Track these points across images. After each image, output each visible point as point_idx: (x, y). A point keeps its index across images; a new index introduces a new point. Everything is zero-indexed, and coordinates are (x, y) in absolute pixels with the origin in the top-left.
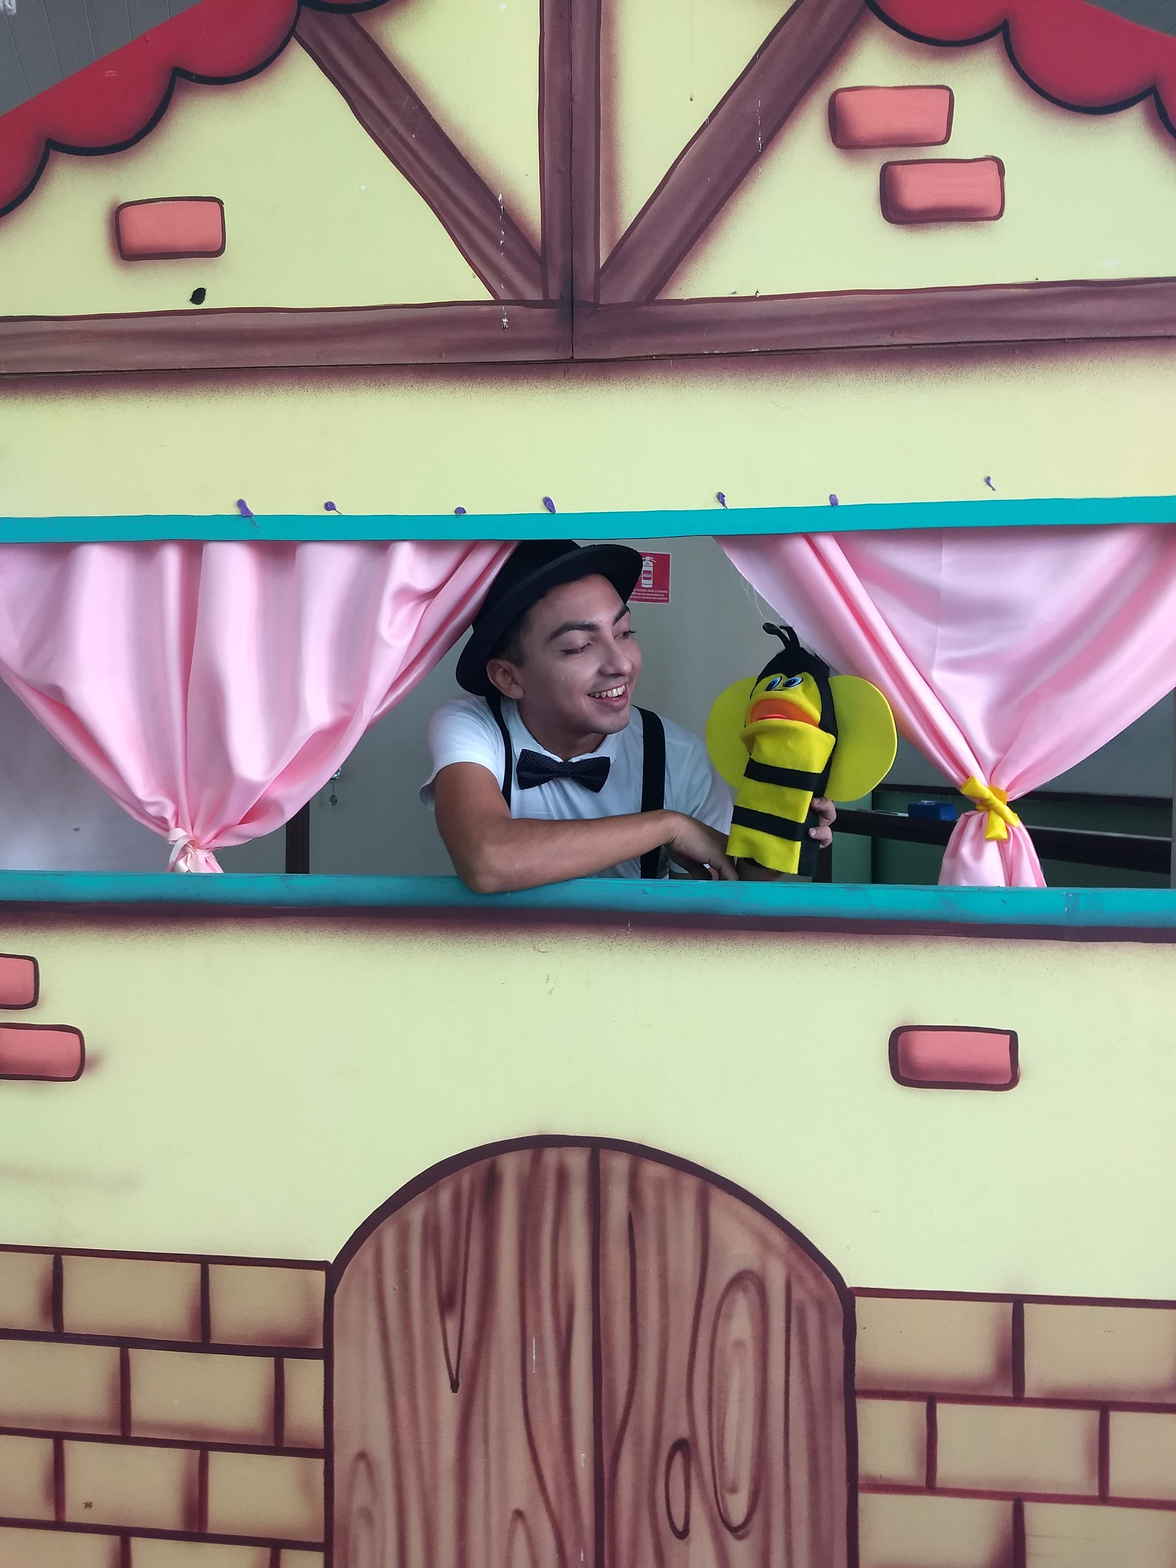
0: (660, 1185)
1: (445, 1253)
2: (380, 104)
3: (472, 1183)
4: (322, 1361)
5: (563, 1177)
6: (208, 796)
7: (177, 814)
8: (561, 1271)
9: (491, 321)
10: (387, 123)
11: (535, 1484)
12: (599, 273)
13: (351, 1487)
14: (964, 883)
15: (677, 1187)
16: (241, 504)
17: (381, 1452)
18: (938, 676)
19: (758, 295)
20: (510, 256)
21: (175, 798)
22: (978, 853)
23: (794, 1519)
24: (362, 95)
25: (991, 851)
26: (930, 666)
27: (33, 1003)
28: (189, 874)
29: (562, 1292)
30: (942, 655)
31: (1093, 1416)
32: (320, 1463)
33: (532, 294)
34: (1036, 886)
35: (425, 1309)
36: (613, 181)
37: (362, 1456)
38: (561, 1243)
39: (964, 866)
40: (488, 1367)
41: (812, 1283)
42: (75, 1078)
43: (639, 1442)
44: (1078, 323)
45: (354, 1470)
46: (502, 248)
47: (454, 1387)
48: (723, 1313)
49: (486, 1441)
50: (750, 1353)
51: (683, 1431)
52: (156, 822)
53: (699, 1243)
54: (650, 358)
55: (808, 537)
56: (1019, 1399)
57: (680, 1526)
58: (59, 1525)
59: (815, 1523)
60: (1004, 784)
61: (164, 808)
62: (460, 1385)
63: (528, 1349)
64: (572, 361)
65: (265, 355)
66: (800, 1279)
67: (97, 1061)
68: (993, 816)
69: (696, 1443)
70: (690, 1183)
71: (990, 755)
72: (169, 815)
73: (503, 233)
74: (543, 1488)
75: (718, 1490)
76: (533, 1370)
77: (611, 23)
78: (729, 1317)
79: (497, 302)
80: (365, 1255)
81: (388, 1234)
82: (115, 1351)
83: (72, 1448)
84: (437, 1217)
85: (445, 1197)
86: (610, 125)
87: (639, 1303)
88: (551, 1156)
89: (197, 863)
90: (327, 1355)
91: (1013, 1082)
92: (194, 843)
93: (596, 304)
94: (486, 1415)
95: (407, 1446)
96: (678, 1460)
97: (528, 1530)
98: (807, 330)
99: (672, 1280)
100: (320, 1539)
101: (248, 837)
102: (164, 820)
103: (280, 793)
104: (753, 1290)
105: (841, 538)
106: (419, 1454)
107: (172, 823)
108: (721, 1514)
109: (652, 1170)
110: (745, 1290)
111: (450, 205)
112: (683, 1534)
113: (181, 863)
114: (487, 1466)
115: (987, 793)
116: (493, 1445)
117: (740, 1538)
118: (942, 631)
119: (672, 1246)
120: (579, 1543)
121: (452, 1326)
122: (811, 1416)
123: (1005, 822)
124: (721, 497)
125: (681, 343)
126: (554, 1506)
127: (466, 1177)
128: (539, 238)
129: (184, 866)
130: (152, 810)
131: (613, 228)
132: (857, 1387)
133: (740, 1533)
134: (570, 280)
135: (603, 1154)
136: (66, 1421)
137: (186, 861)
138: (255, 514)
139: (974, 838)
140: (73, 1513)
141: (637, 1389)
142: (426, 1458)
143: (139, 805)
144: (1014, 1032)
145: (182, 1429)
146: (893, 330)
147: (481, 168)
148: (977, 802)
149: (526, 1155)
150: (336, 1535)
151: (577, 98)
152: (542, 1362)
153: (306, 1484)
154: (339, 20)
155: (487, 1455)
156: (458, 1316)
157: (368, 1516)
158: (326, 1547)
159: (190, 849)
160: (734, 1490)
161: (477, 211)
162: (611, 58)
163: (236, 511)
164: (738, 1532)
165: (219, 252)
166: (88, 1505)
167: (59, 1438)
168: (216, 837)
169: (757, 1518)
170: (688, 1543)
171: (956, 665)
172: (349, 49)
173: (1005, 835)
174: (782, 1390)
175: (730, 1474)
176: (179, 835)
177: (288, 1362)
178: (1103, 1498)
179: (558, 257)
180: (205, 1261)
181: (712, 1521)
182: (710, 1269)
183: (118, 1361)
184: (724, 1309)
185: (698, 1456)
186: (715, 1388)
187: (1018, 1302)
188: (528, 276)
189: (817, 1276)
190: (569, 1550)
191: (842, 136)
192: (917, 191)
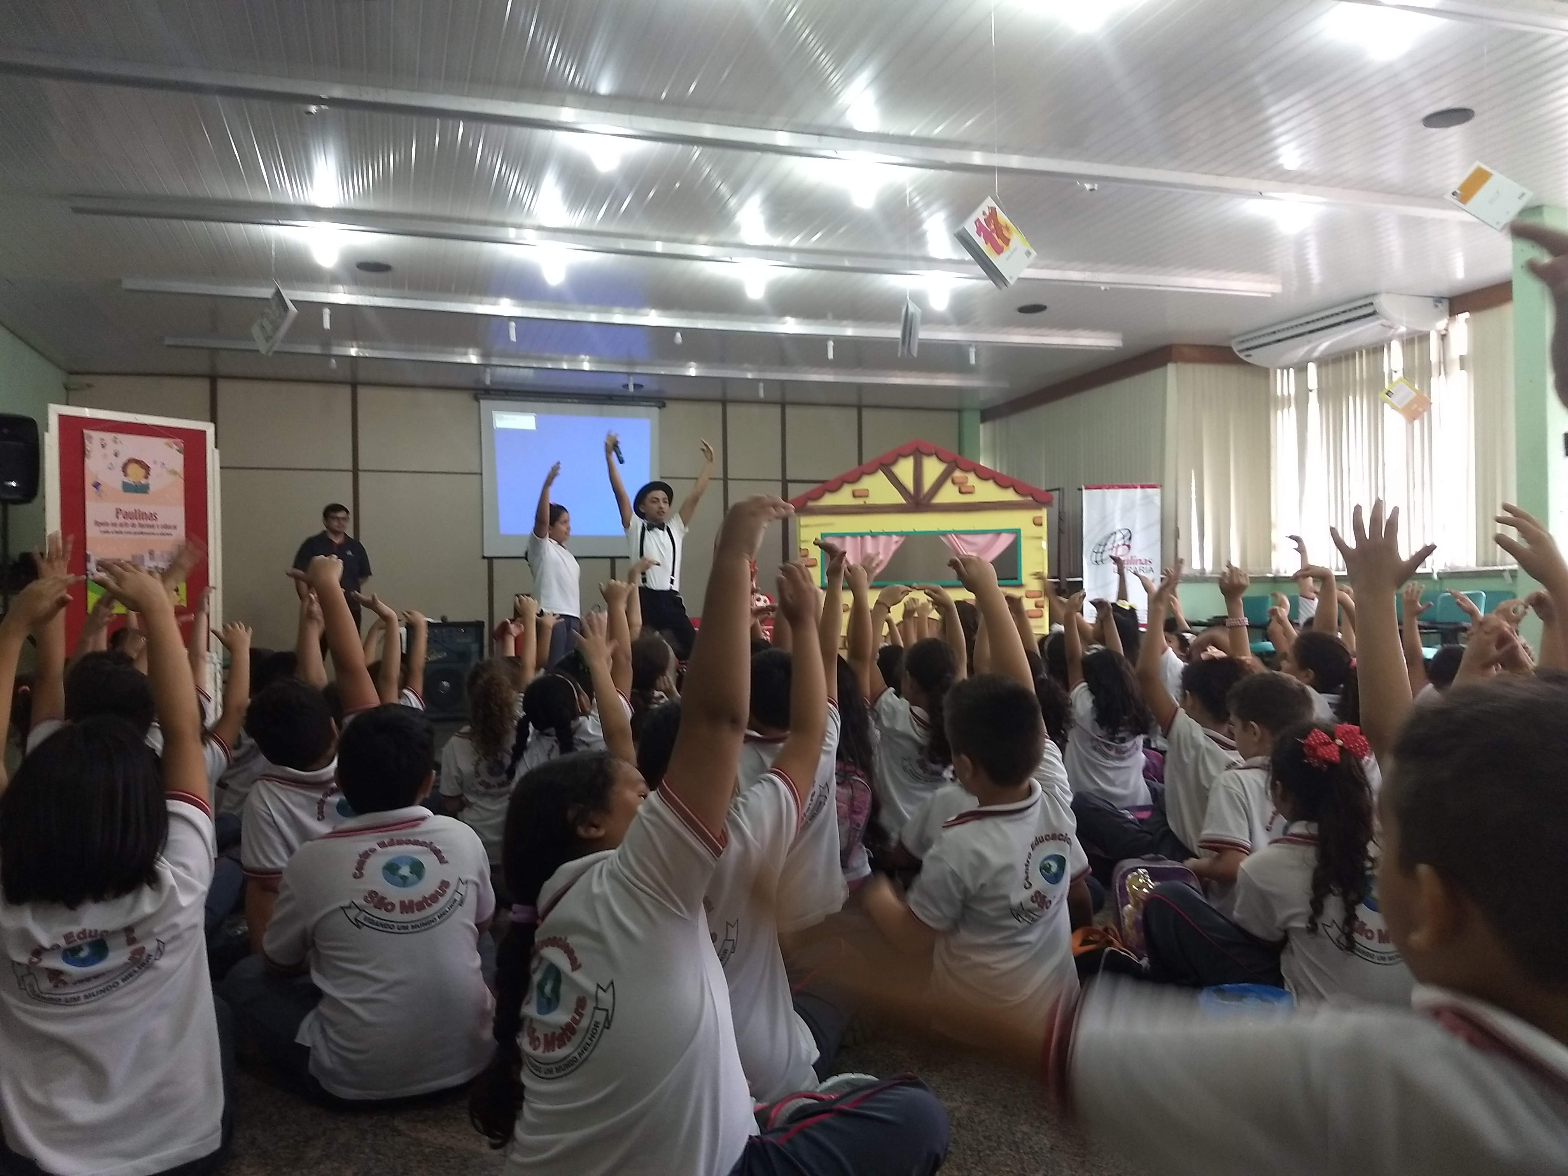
2: (892, 478)
9: (906, 506)
10: (893, 481)
12: (921, 500)
16: (870, 530)
19: (943, 503)
20: (909, 498)
24: (889, 477)
33: (912, 502)
36: (923, 488)
54: (928, 511)
55: (951, 534)
64: (917, 511)
73: (908, 494)
77: (923, 468)
79: (907, 503)
86: (923, 480)
93: (920, 504)
98: (949, 507)
105: (955, 534)
111: (901, 491)
118: (969, 546)
125: (932, 509)
128: (913, 495)
131: (923, 494)
134: (917, 501)
138: (872, 532)
146: (960, 508)
147: (905, 486)
151: (918, 477)
154: (886, 467)
161: (905, 492)
162: (923, 472)
165: (868, 497)
172: (887, 471)
179: (915, 497)
191: (953, 482)
192: (963, 490)
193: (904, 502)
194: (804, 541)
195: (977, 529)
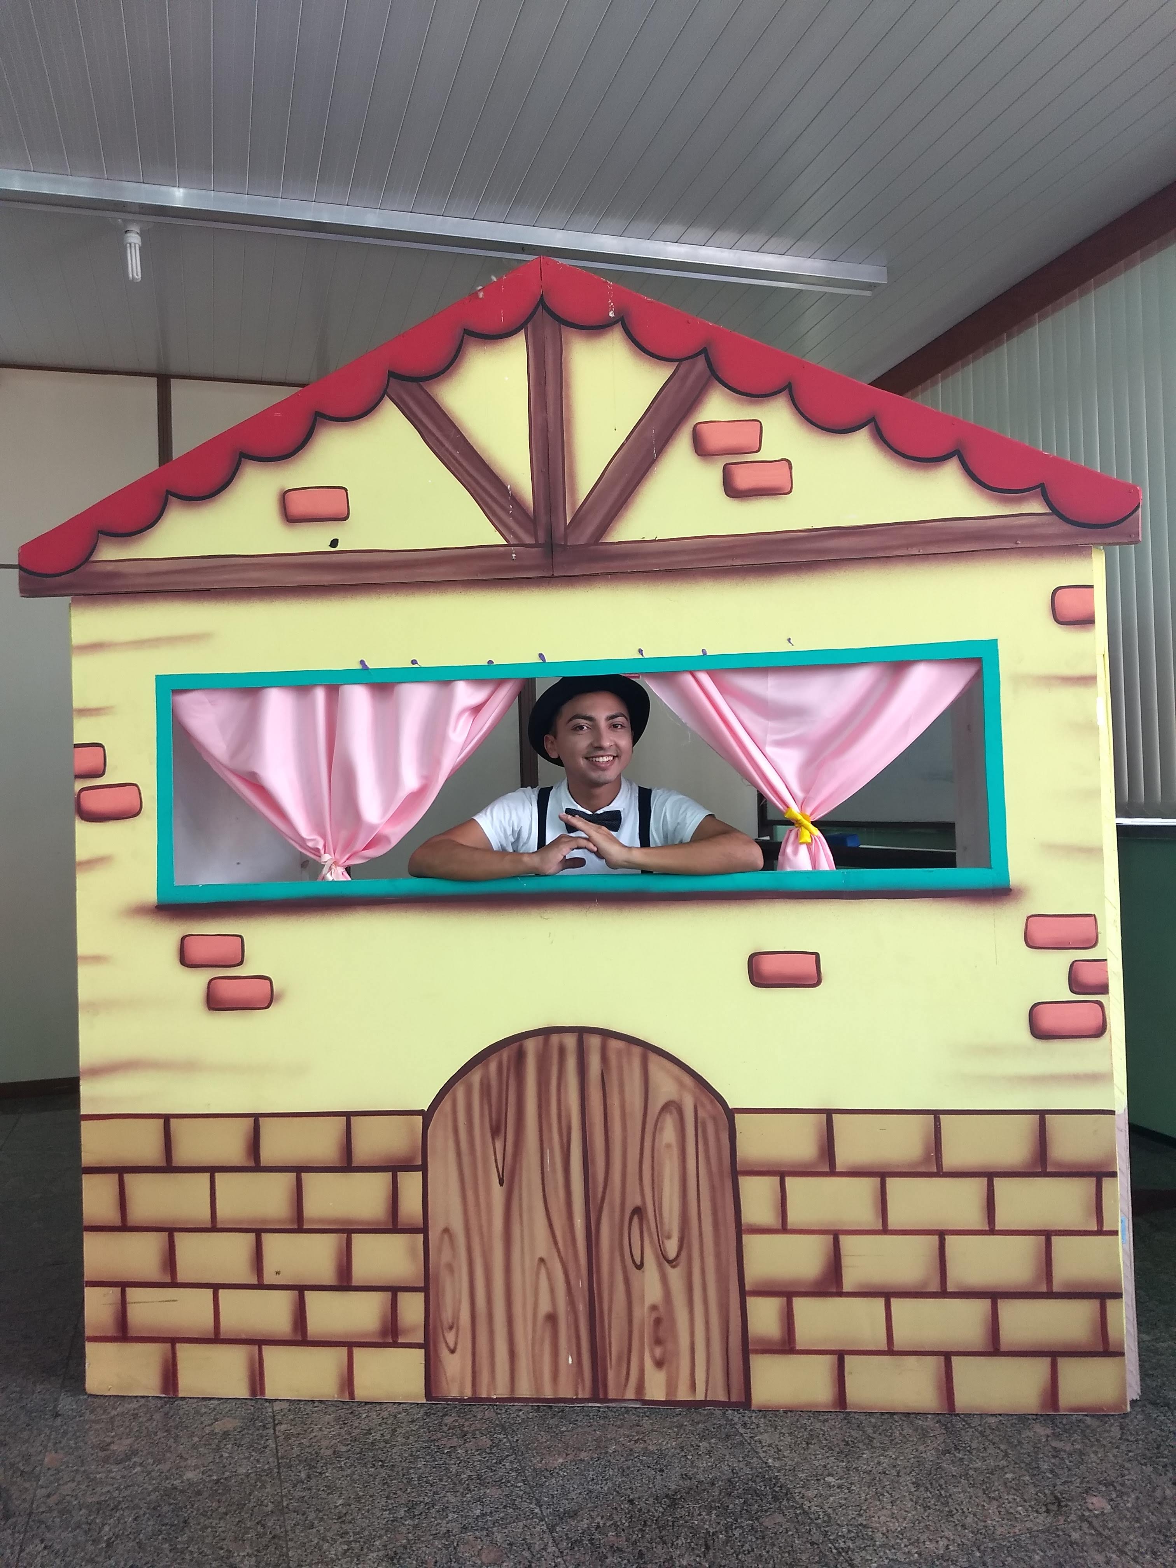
0: (619, 1053)
1: (494, 1100)
2: (438, 434)
3: (509, 1057)
4: (421, 1172)
5: (562, 1050)
6: (344, 834)
7: (325, 846)
8: (563, 1108)
9: (507, 555)
10: (443, 446)
11: (551, 1240)
12: (566, 528)
13: (439, 1251)
14: (789, 869)
15: (629, 1054)
16: (362, 662)
17: (458, 1227)
18: (769, 750)
19: (657, 539)
20: (516, 520)
21: (324, 836)
22: (796, 852)
23: (706, 1254)
24: (426, 428)
25: (803, 850)
26: (765, 744)
27: (241, 963)
28: (333, 881)
29: (563, 1118)
30: (771, 737)
31: (877, 1180)
32: (420, 1237)
33: (529, 540)
34: (828, 869)
35: (483, 1136)
36: (573, 477)
37: (446, 1230)
38: (562, 1090)
39: (788, 859)
40: (521, 1169)
41: (709, 1107)
42: (267, 1007)
43: (612, 1210)
44: (837, 551)
45: (441, 1240)
46: (511, 515)
47: (501, 1184)
48: (658, 1127)
49: (521, 1216)
50: (675, 1151)
51: (638, 1202)
52: (313, 852)
53: (643, 1087)
54: (597, 574)
55: (692, 673)
56: (833, 1172)
57: (638, 1262)
58: (261, 1286)
59: (718, 1255)
60: (808, 811)
61: (317, 843)
62: (505, 1182)
63: (545, 1156)
64: (553, 577)
65: (374, 577)
66: (703, 1105)
67: (281, 996)
68: (803, 829)
69: (646, 1208)
70: (637, 1050)
71: (800, 795)
72: (321, 847)
73: (511, 506)
74: (556, 1243)
75: (660, 1238)
76: (548, 1169)
77: (568, 387)
78: (662, 1129)
79: (509, 545)
80: (446, 1104)
81: (460, 1090)
82: (293, 1175)
83: (267, 1238)
84: (488, 1079)
85: (493, 1066)
86: (570, 445)
87: (609, 1124)
88: (555, 1039)
89: (337, 875)
90: (423, 1168)
91: (818, 982)
92: (336, 863)
93: (565, 545)
94: (521, 1199)
95: (473, 1222)
96: (636, 1219)
97: (547, 1269)
98: (686, 558)
99: (628, 1110)
100: (422, 1284)
101: (369, 858)
102: (318, 850)
103: (388, 831)
104: (675, 1112)
105: (711, 673)
106: (480, 1227)
107: (322, 852)
108: (662, 1253)
109: (614, 1044)
110: (671, 1113)
111: (480, 491)
112: (640, 1267)
113: (328, 875)
114: (522, 1231)
115: (800, 817)
116: (525, 1217)
117: (674, 1267)
118: (771, 724)
119: (627, 1088)
120: (578, 1276)
121: (499, 1145)
122: (713, 1188)
123: (810, 833)
124: (641, 651)
125: (615, 566)
126: (563, 1254)
127: (505, 1054)
128: (532, 509)
129: (330, 877)
130: (310, 844)
131: (573, 503)
132: (738, 1169)
133: (674, 1263)
134: (550, 533)
135: (585, 1036)
136: (264, 1221)
137: (331, 874)
138: (370, 668)
139: (794, 843)
140: (269, 1278)
141: (610, 1176)
142: (485, 1229)
143: (302, 841)
144: (817, 953)
145: (336, 1221)
146: (733, 557)
147: (496, 471)
148: (795, 822)
149: (541, 1038)
150: (431, 1281)
151: (551, 430)
152: (553, 1164)
153: (412, 1251)
154: (413, 386)
155: (521, 1224)
156: (503, 1139)
157: (450, 1268)
158: (425, 1289)
159: (333, 867)
160: (669, 1237)
161: (495, 495)
162: (569, 406)
163: (359, 667)
164: (673, 1263)
165: (346, 518)
166: (278, 1273)
167: (258, 1233)
168: (347, 859)
169: (684, 1254)
170: (643, 1272)
171: (780, 744)
172: (419, 403)
173: (810, 841)
174: (695, 1173)
175: (666, 1227)
176: (326, 858)
177: (400, 1175)
178: (885, 1230)
179: (543, 519)
180: (348, 1115)
181: (657, 1258)
182: (650, 1101)
183: (295, 1180)
184: (659, 1124)
185: (647, 1217)
186: (656, 1174)
187: (829, 1113)
188: (527, 531)
189: (712, 1102)
190: (573, 1282)
191: (701, 449)
192: (744, 479)
193: (497, 539)
194: (85, 712)
195: (802, 645)
